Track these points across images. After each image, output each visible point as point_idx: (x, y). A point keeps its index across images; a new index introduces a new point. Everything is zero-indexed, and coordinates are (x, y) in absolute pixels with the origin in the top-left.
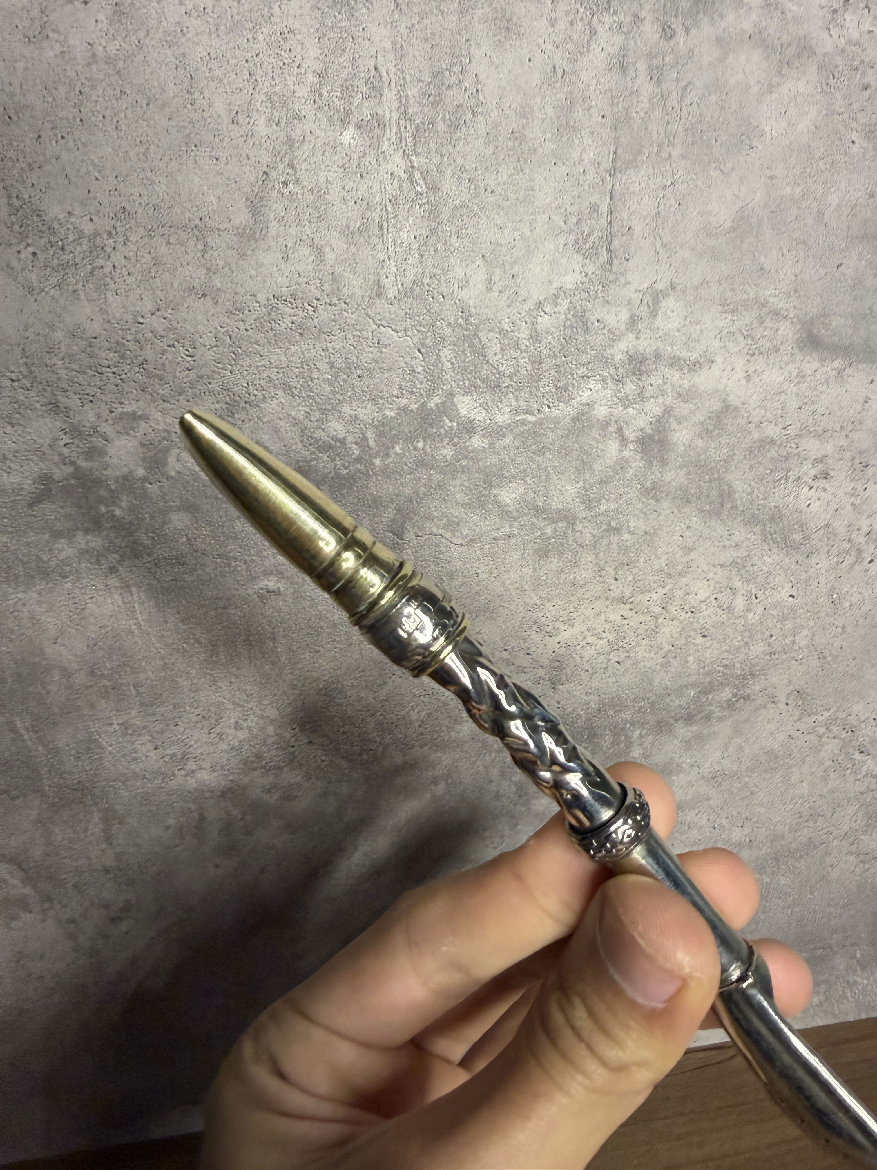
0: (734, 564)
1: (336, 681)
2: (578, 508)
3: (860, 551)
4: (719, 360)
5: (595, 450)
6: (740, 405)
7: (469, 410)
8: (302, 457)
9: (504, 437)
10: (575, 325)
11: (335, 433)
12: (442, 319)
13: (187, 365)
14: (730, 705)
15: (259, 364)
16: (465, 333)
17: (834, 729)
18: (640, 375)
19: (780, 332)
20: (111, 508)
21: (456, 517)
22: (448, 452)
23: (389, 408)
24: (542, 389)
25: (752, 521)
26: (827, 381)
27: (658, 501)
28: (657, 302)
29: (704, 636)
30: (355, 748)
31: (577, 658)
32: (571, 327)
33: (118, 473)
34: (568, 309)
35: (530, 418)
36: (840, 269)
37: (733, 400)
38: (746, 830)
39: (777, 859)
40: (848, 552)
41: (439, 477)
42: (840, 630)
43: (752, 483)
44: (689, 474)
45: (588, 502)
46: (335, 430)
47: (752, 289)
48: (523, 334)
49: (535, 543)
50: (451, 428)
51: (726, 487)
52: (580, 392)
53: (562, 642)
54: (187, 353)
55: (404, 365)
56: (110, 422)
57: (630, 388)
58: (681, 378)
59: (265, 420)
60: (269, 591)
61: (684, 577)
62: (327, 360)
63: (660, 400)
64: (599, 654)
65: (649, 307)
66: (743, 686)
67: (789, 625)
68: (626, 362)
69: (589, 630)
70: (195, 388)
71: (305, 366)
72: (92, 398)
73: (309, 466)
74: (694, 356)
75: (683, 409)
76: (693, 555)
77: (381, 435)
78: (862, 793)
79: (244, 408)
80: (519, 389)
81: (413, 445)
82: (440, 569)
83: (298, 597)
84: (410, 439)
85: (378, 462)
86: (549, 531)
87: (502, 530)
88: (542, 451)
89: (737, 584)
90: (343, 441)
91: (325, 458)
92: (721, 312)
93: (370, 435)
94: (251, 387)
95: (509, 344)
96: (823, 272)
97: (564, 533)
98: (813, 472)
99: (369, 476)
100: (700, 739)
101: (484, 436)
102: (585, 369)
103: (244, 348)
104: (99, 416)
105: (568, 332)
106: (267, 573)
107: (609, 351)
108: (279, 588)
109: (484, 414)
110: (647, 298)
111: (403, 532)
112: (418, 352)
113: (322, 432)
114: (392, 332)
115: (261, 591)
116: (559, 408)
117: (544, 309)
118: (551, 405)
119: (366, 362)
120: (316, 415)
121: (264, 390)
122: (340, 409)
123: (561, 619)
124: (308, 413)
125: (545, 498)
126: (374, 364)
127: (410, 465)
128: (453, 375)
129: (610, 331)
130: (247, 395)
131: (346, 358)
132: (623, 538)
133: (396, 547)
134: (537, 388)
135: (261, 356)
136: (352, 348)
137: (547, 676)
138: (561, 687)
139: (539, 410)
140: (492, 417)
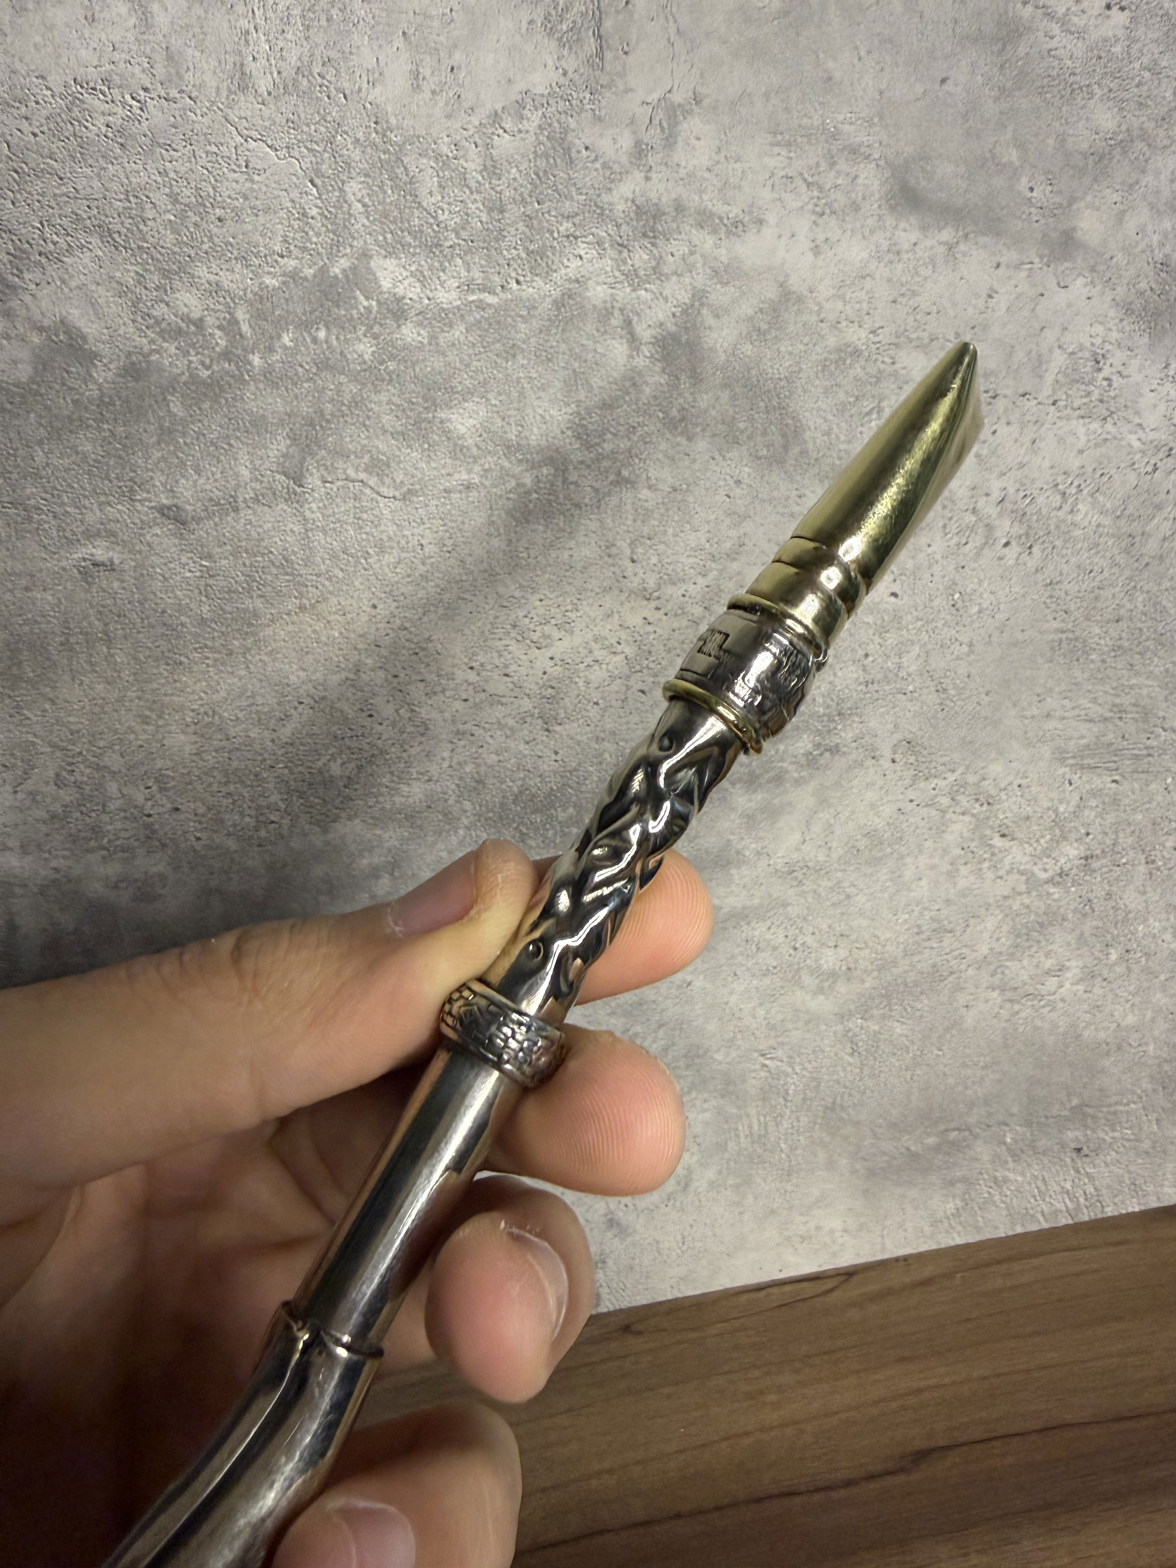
1: (211, 713)
2: (571, 446)
3: (989, 528)
4: (771, 218)
5: (590, 355)
6: (806, 293)
7: (396, 282)
8: (135, 347)
9: (451, 326)
10: (551, 152)
11: (186, 310)
12: (346, 133)
14: (811, 762)
15: (57, 192)
16: (383, 157)
17: (963, 800)
18: (654, 237)
19: (860, 181)
21: (384, 454)
22: (365, 349)
23: (269, 273)
24: (505, 252)
26: (933, 262)
27: (690, 439)
28: (674, 123)
30: (247, 819)
31: (581, 684)
32: (546, 156)
34: (540, 126)
35: (491, 299)
36: (945, 87)
37: (796, 284)
38: (843, 953)
39: (887, 996)
40: (972, 529)
41: (354, 388)
42: (966, 648)
43: (830, 417)
44: (734, 398)
45: (584, 435)
46: (185, 305)
47: (816, 110)
48: (473, 165)
49: (508, 499)
50: (368, 309)
51: (790, 422)
52: (565, 261)
53: (558, 657)
55: (289, 204)
57: (640, 257)
58: (717, 246)
59: (73, 284)
60: (95, 565)
61: (735, 559)
62: (167, 190)
63: (687, 280)
64: (613, 678)
65: (662, 129)
66: (829, 732)
67: (891, 639)
68: (632, 215)
69: (596, 640)
71: (131, 198)
73: (148, 362)
74: (734, 212)
75: (720, 295)
76: (746, 526)
77: (259, 316)
78: (1006, 898)
79: (38, 264)
80: (469, 251)
81: (310, 333)
82: (364, 536)
83: (142, 575)
84: (305, 325)
85: (256, 360)
87: (456, 476)
88: (512, 351)
90: (199, 324)
91: (173, 350)
92: (772, 145)
93: (241, 314)
94: (46, 229)
95: (451, 178)
96: (919, 89)
99: (244, 382)
100: (772, 813)
101: (420, 324)
102: (570, 225)
103: (32, 165)
105: (542, 163)
106: (91, 535)
107: (606, 198)
109: (419, 290)
110: (660, 115)
111: (302, 475)
112: (309, 184)
113: (166, 308)
114: (268, 149)
115: (83, 564)
116: (534, 284)
117: (503, 124)
118: (521, 279)
119: (230, 197)
120: (155, 279)
121: (68, 235)
122: (192, 271)
123: (553, 622)
124: (142, 275)
125: (520, 428)
126: (241, 200)
127: (307, 367)
128: (367, 223)
129: (605, 166)
130: (42, 242)
131: (197, 189)
132: (640, 496)
133: (293, 498)
134: (499, 251)
135: (61, 179)
136: (205, 172)
137: (537, 711)
138: (558, 728)
139: (502, 287)
140: (431, 295)
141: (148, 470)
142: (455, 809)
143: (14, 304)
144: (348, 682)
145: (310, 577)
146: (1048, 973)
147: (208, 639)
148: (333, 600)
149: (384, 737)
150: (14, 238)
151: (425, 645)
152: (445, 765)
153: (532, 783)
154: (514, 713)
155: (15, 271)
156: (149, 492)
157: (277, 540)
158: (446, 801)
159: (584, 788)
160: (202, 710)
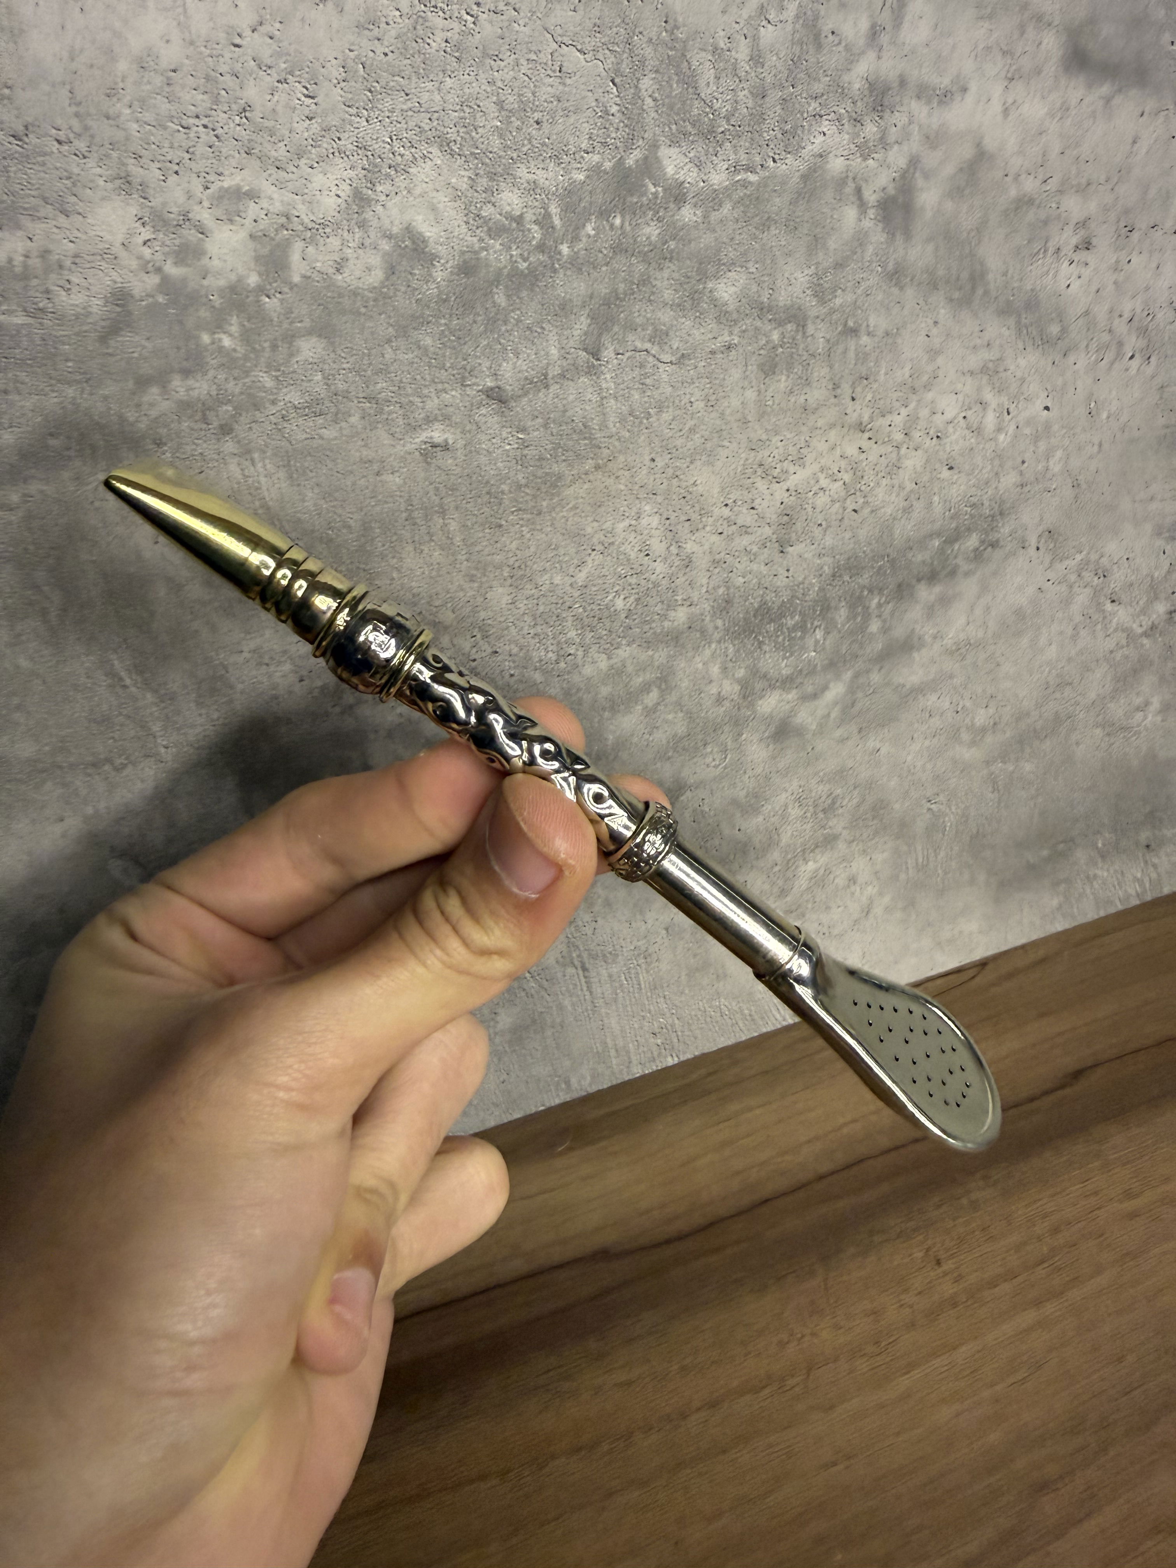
0: (984, 370)
1: (523, 567)
2: (810, 303)
3: (1120, 344)
4: (973, 87)
5: (829, 220)
6: (996, 151)
7: (679, 168)
8: (467, 247)
9: (720, 205)
10: (805, 39)
11: (509, 209)
12: (641, 33)
13: (307, 113)
14: (977, 556)
15: (405, 107)
16: (670, 53)
17: (1086, 575)
18: (882, 111)
19: (1043, 46)
20: (216, 336)
22: (651, 231)
23: (577, 169)
24: (765, 135)
25: (1006, 310)
26: (1094, 115)
27: (901, 288)
28: (902, 5)
29: (951, 468)
30: (550, 655)
31: (809, 509)
32: (801, 43)
33: (222, 283)
34: (797, 15)
37: (988, 144)
38: (991, 711)
39: (1021, 742)
40: (1108, 346)
41: (641, 267)
42: (1096, 448)
43: (1007, 259)
44: (937, 249)
45: (820, 293)
46: (509, 204)
48: (742, 55)
49: (759, 355)
50: (655, 195)
51: (978, 266)
52: (812, 138)
53: (792, 488)
54: (305, 92)
55: (594, 104)
56: (206, 204)
57: (870, 129)
58: (930, 115)
59: (418, 191)
60: (434, 446)
61: (930, 390)
62: (495, 98)
63: (905, 148)
64: (833, 502)
65: (893, 11)
66: (992, 529)
67: (1042, 446)
68: (866, 92)
69: (822, 471)
70: (319, 146)
71: (465, 108)
72: (176, 168)
73: (478, 259)
74: (945, 83)
75: (931, 159)
76: (940, 360)
77: (567, 209)
78: (1111, 652)
79: (388, 175)
80: (737, 136)
81: (607, 221)
82: (646, 399)
83: (471, 452)
84: (604, 214)
85: (565, 249)
86: (775, 336)
87: (720, 339)
88: (767, 224)
89: (988, 396)
90: (519, 220)
91: (498, 247)
92: (978, 18)
93: (554, 209)
94: (395, 143)
95: (724, 69)
97: (794, 339)
98: (1074, 241)
99: (555, 271)
100: (945, 601)
101: (696, 205)
102: (817, 105)
103: (383, 83)
104: (190, 196)
105: (797, 50)
106: (429, 420)
107: (846, 78)
108: (446, 441)
109: (695, 175)
111: (599, 350)
112: (611, 84)
113: (493, 208)
114: (578, 54)
115: (423, 447)
116: (786, 161)
117: (767, 16)
118: (777, 157)
119: (545, 101)
120: (484, 182)
121: (413, 146)
122: (514, 173)
123: (790, 458)
124: (473, 179)
125: (771, 291)
126: (555, 103)
127: (605, 252)
128: (657, 117)
129: (847, 48)
130: (391, 155)
131: (519, 95)
132: (861, 342)
133: (592, 371)
134: (760, 133)
135: (407, 95)
136: (526, 78)
137: (775, 536)
138: (790, 549)
139: (762, 166)
140: (705, 178)
141: (476, 357)
142: (710, 627)
143: (368, 215)
144: (632, 528)
145: (603, 440)
146: (1138, 709)
147: (521, 503)
148: (621, 458)
149: (657, 572)
150: (369, 153)
151: (691, 490)
152: (704, 589)
153: (768, 598)
154: (757, 540)
155: (369, 185)
156: (476, 377)
157: (578, 409)
158: (703, 620)
159: (807, 598)
160: (517, 565)
